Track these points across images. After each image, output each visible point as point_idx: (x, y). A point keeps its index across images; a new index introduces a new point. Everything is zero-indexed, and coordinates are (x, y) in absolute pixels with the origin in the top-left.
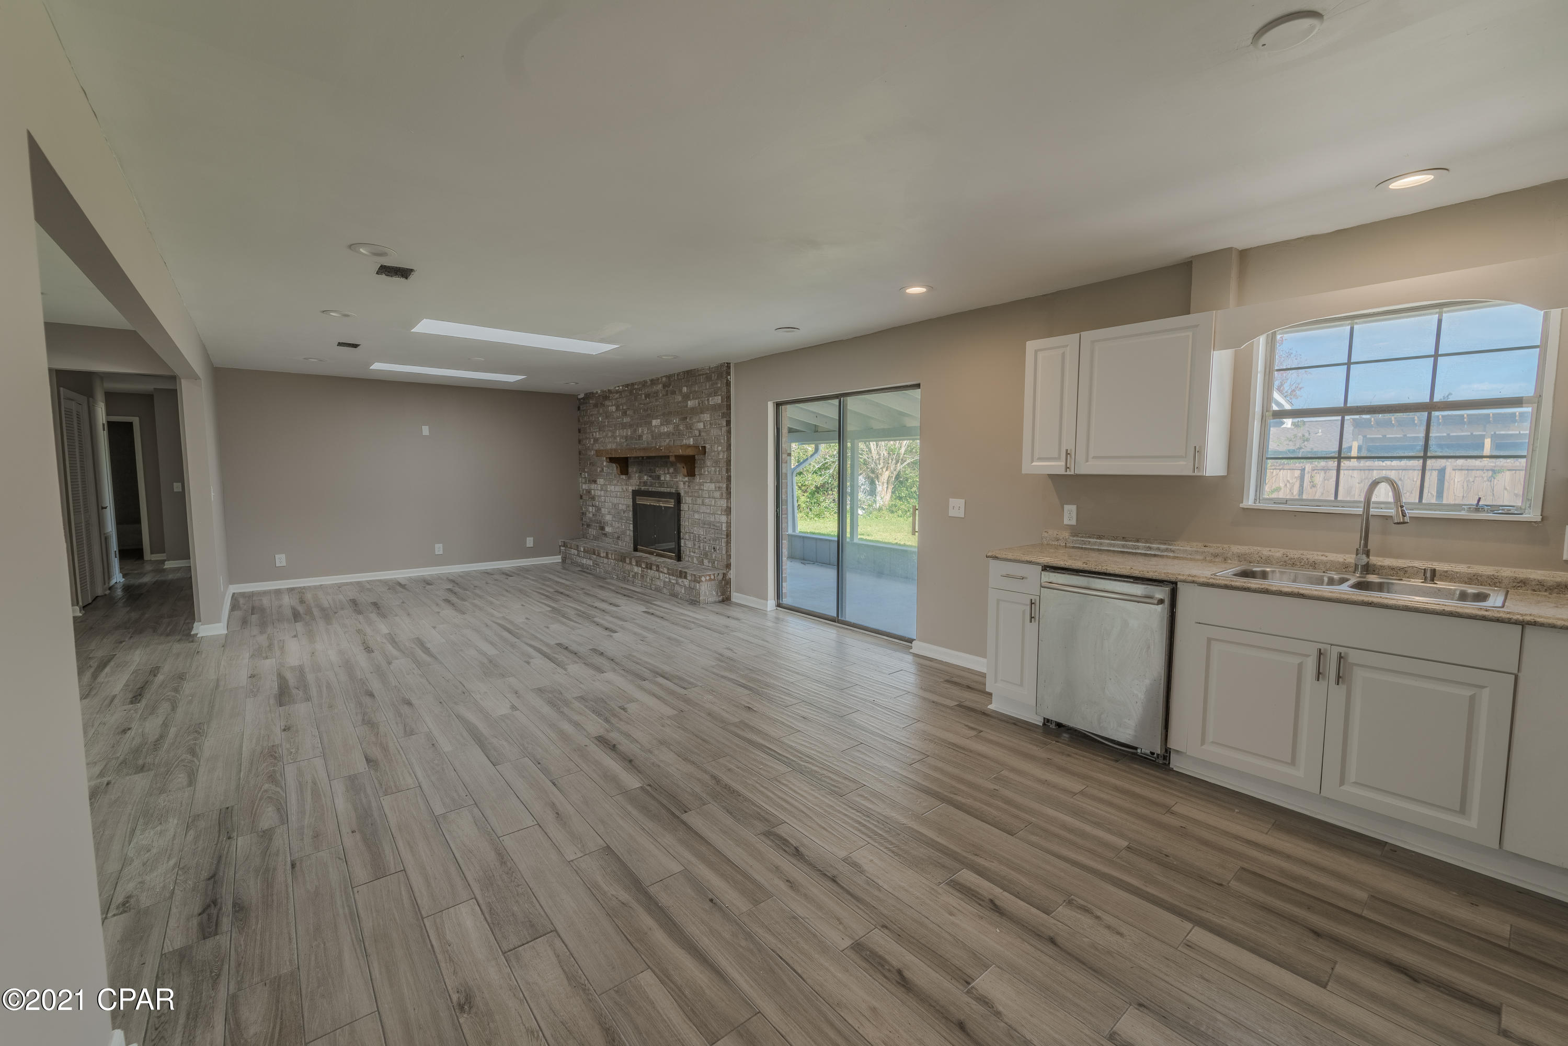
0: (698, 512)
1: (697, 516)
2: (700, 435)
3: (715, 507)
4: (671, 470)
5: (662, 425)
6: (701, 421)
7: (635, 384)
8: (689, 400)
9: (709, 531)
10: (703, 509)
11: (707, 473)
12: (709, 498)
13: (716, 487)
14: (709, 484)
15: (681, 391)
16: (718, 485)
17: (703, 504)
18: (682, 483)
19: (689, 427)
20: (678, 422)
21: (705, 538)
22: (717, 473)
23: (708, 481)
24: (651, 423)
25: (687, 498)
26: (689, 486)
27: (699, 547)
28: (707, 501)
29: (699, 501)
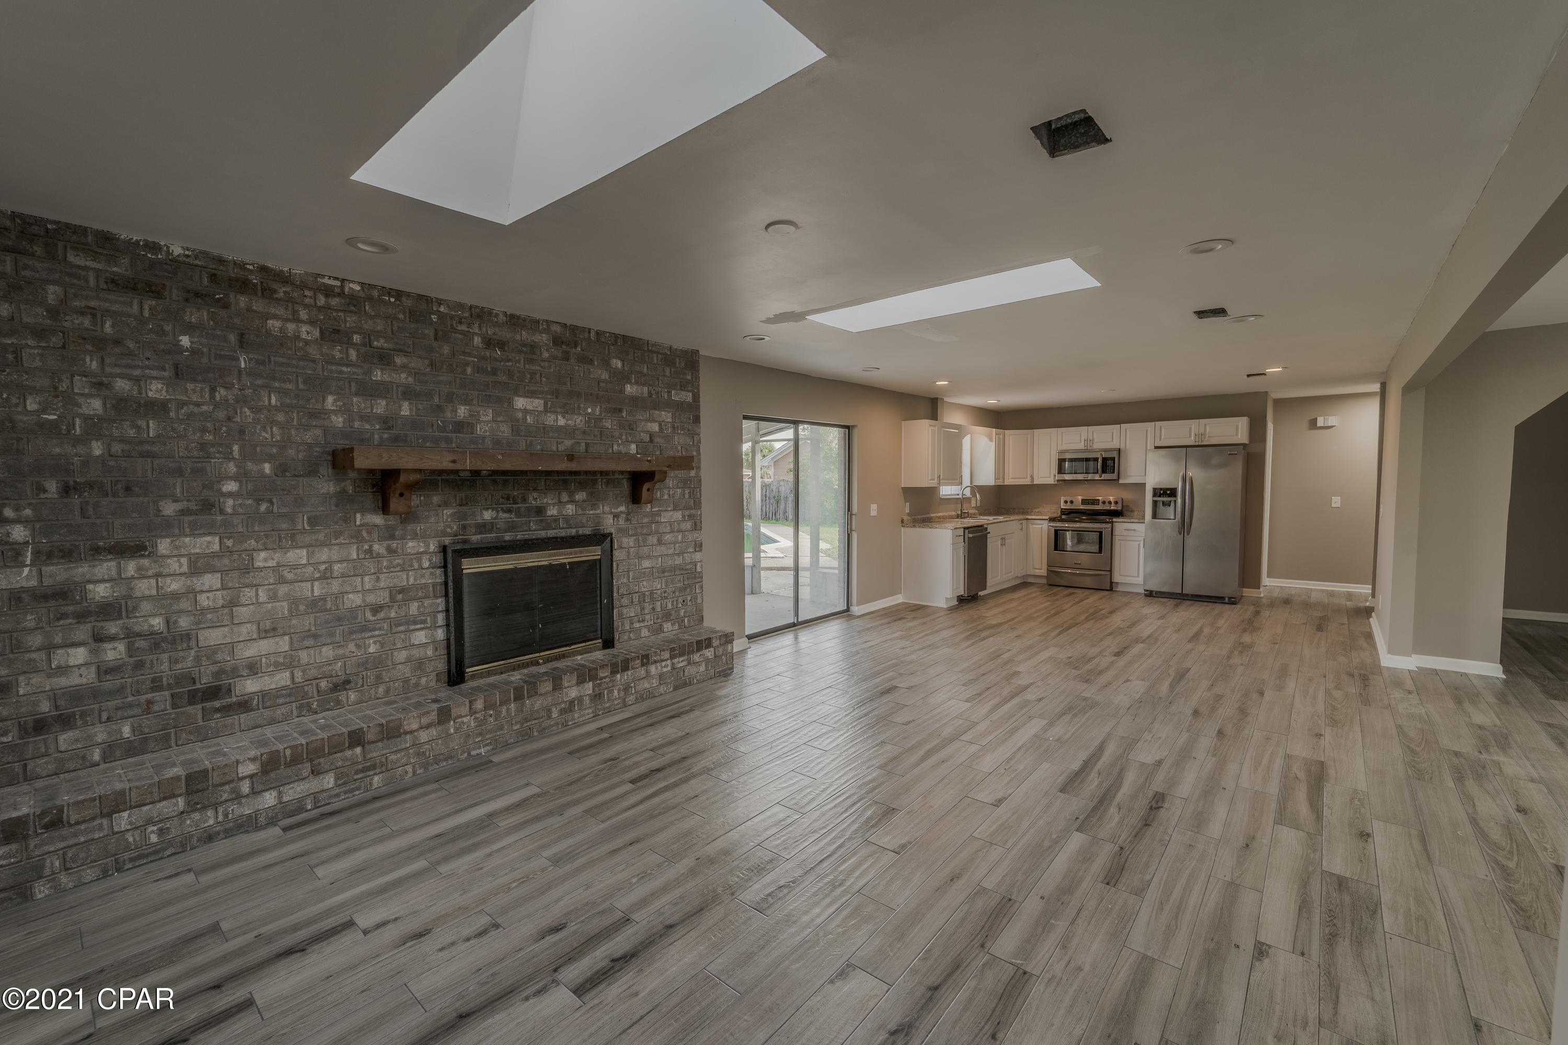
0: (649, 557)
1: (646, 564)
2: (651, 441)
3: (684, 544)
4: (580, 496)
5: (546, 410)
6: (654, 421)
7: (408, 295)
8: (627, 383)
9: (673, 580)
10: (662, 550)
11: (666, 497)
12: (672, 532)
13: (684, 516)
14: (671, 513)
15: (606, 364)
16: (687, 513)
17: (660, 542)
18: (611, 517)
19: (631, 427)
20: (598, 413)
21: (665, 592)
22: (687, 496)
23: (669, 509)
24: (510, 403)
25: (625, 540)
26: (627, 520)
27: (653, 609)
28: (668, 537)
29: (653, 540)
